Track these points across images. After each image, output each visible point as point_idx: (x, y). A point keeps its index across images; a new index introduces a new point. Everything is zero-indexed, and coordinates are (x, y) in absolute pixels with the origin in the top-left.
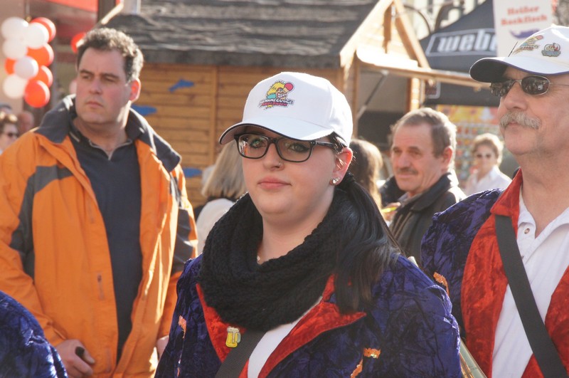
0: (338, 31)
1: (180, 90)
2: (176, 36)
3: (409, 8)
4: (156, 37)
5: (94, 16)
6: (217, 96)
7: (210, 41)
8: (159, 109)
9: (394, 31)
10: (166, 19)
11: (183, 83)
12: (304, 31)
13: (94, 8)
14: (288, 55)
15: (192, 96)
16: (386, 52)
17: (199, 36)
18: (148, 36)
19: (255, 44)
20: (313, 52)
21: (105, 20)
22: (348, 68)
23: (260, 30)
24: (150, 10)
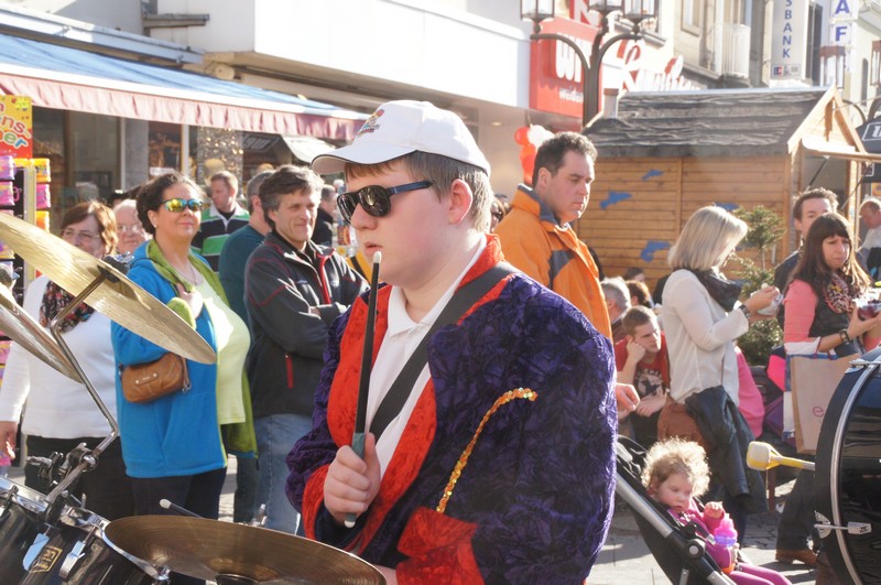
0: (785, 124)
1: (650, 178)
2: (647, 134)
3: (847, 102)
4: (631, 136)
5: (581, 121)
6: (682, 182)
7: (676, 137)
8: (634, 194)
9: (835, 122)
10: (639, 121)
11: (653, 173)
12: (756, 125)
13: (581, 116)
14: (742, 146)
15: (661, 183)
16: (828, 140)
17: (666, 133)
18: (625, 135)
19: (714, 138)
20: (764, 142)
21: (589, 125)
22: (794, 154)
23: (718, 126)
24: (626, 115)
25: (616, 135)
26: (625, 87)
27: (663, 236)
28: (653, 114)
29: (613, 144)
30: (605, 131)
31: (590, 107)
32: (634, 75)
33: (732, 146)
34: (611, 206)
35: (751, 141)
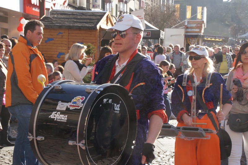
0: (96, 21)
1: (59, 35)
2: (58, 22)
3: (112, 16)
4: (54, 22)
5: (39, 17)
6: (68, 36)
7: (66, 23)
8: (54, 39)
9: (109, 21)
10: (56, 18)
11: (60, 33)
12: (88, 21)
13: (39, 16)
14: (85, 26)
15: (62, 36)
16: (107, 26)
17: (64, 22)
18: (52, 22)
19: (77, 24)
20: (90, 26)
21: (41, 18)
22: (98, 29)
23: (78, 21)
24: (52, 16)
25: (49, 22)
26: (52, 8)
27: (63, 51)
28: (60, 16)
29: (49, 24)
30: (46, 20)
31: (42, 13)
32: (54, 5)
33: (82, 26)
34: (48, 42)
35: (87, 25)
